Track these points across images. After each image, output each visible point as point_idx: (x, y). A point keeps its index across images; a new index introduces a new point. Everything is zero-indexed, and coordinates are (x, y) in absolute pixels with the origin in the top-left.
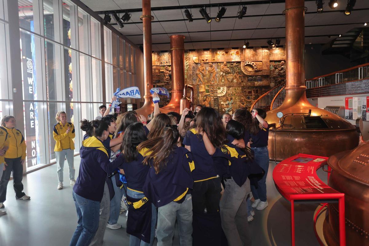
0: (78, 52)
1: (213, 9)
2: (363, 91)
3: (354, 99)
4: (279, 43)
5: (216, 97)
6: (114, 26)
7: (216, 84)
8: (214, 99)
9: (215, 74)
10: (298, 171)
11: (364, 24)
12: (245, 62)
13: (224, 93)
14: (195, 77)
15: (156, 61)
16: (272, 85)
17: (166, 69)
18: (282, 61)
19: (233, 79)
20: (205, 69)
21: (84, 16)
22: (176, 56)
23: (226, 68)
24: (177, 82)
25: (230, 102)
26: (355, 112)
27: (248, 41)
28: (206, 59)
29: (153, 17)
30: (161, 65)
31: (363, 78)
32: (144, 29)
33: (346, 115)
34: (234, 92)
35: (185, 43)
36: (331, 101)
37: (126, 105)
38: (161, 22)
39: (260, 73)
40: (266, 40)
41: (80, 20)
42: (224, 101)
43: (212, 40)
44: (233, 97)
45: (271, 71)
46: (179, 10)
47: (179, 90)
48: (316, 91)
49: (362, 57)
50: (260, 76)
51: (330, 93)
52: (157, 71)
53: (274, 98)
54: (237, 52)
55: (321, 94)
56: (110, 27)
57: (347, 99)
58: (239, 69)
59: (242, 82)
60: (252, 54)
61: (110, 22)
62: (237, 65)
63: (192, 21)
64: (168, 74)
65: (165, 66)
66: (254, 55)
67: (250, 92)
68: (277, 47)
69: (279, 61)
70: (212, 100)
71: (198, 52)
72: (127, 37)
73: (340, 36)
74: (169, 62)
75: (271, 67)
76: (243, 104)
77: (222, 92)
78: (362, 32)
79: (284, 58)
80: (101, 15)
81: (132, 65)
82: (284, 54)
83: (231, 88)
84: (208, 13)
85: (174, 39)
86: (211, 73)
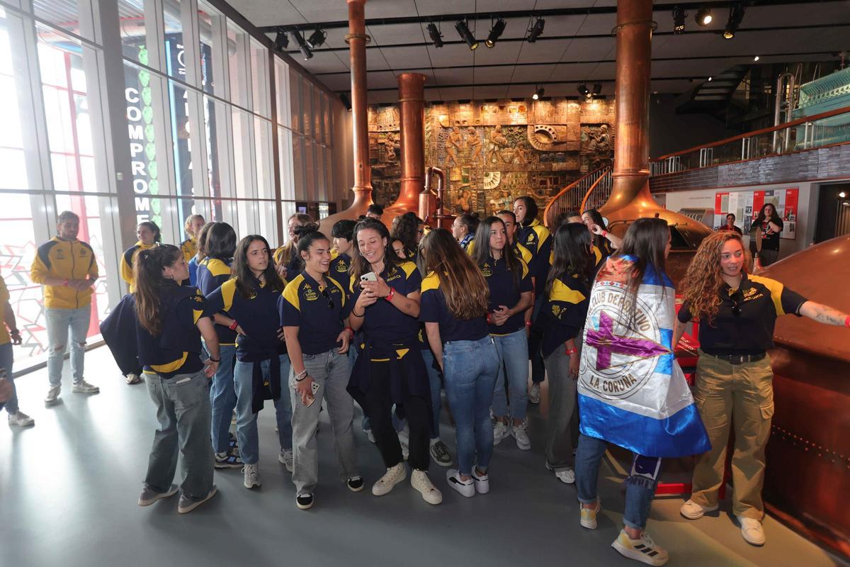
0: (228, 105)
1: (480, 23)
2: (748, 181)
3: (731, 195)
4: (598, 92)
5: (482, 190)
6: (293, 56)
7: (481, 166)
8: (478, 194)
9: (479, 148)
11: (754, 57)
12: (535, 126)
13: (497, 184)
14: (443, 154)
15: (374, 122)
16: (584, 168)
17: (388, 139)
18: (603, 124)
19: (513, 158)
20: (461, 138)
21: (238, 36)
22: (410, 112)
23: (500, 138)
24: (410, 163)
25: (507, 201)
27: (543, 85)
28: (463, 119)
29: (369, 37)
30: (379, 131)
31: (750, 157)
32: (352, 60)
33: (715, 225)
34: (514, 182)
35: (425, 90)
36: (692, 198)
37: (317, 204)
38: (381, 49)
39: (562, 148)
40: (576, 84)
41: (230, 45)
42: (496, 199)
43: (475, 83)
44: (512, 191)
45: (582, 143)
46: (417, 25)
47: (414, 177)
48: (664, 180)
49: (747, 119)
50: (562, 152)
51: (689, 184)
52: (372, 142)
53: (587, 194)
54: (521, 107)
55: (671, 186)
56: (286, 57)
57: (718, 196)
58: (523, 140)
59: (530, 163)
60: (549, 112)
61: (286, 47)
62: (520, 131)
63: (441, 46)
64: (392, 148)
65: (387, 132)
66: (552, 114)
67: (543, 183)
68: (595, 98)
69: (598, 125)
71: (448, 107)
72: (317, 77)
73: (710, 79)
74: (395, 125)
75: (583, 135)
77: (492, 181)
78: (749, 73)
79: (606, 118)
80: (268, 35)
81: (327, 131)
82: (608, 112)
83: (509, 175)
84: (471, 31)
85: (405, 81)
86: (472, 146)
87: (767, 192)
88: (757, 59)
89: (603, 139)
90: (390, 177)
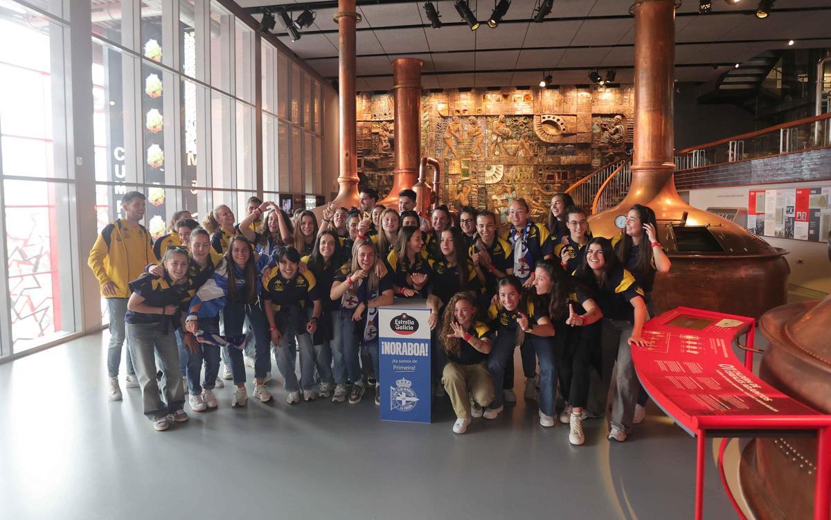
0: (208, 89)
2: (789, 178)
3: (768, 193)
4: (612, 79)
5: (483, 185)
6: (280, 39)
7: (483, 159)
8: (479, 189)
9: (481, 139)
10: (691, 349)
11: (789, 41)
12: (542, 116)
13: (499, 178)
14: (441, 145)
15: (365, 111)
16: (596, 162)
17: (383, 128)
18: (617, 114)
19: (517, 150)
20: (460, 128)
21: (222, 17)
22: (405, 101)
23: (503, 129)
24: (404, 153)
25: (511, 196)
26: (771, 221)
27: (551, 72)
28: (464, 108)
29: (360, 16)
30: (373, 120)
31: (789, 151)
32: (341, 43)
33: (749, 226)
34: (519, 176)
35: (423, 76)
36: (719, 197)
37: (303, 197)
38: (376, 31)
39: (572, 139)
40: (587, 72)
42: (499, 194)
43: (476, 70)
44: (516, 186)
45: (593, 135)
46: (413, 6)
47: (409, 169)
48: (687, 176)
49: (780, 110)
50: (571, 144)
51: (717, 180)
52: (365, 131)
53: (600, 191)
54: (527, 95)
55: (696, 183)
56: (274, 39)
57: (752, 194)
58: (529, 131)
59: (536, 155)
60: (557, 101)
61: (273, 29)
62: (525, 121)
63: (439, 28)
64: (387, 138)
65: (381, 122)
66: (560, 103)
67: (551, 177)
68: (608, 86)
70: (473, 191)
71: (448, 95)
72: (308, 62)
73: (737, 66)
74: (390, 114)
75: (595, 126)
76: (536, 200)
77: (494, 175)
78: (781, 60)
79: (620, 109)
80: (254, 16)
81: (317, 119)
82: (622, 101)
83: (513, 168)
84: (472, 9)
85: (400, 66)
86: (472, 136)
87: (812, 189)
88: (791, 43)
89: (617, 131)
90: (384, 170)
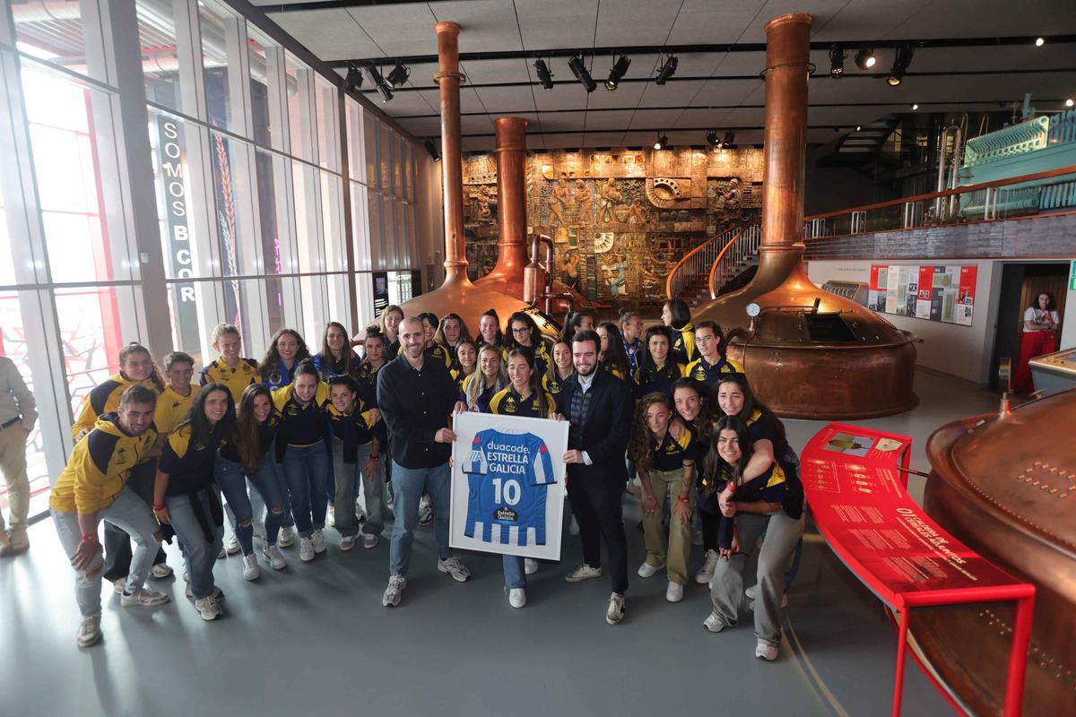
0: (288, 159)
1: (598, 60)
2: (913, 254)
3: (891, 269)
4: (730, 141)
5: (592, 254)
6: (368, 96)
7: (591, 226)
8: (588, 259)
9: (589, 204)
10: (863, 487)
11: (912, 105)
12: (655, 180)
13: (609, 246)
14: (547, 211)
16: (711, 229)
17: (482, 192)
18: (733, 178)
19: (628, 216)
20: (567, 192)
21: (299, 71)
22: (509, 165)
23: (613, 192)
24: (510, 224)
25: (622, 266)
26: (892, 298)
27: (667, 133)
28: (571, 170)
29: (464, 77)
30: (471, 183)
31: (914, 226)
32: (443, 105)
33: (870, 302)
34: (630, 245)
35: (528, 137)
36: (839, 270)
38: (477, 89)
39: (686, 205)
40: (704, 133)
41: (289, 82)
42: (609, 264)
43: (586, 129)
45: (709, 199)
46: (521, 61)
47: (515, 242)
49: (898, 176)
50: (685, 210)
51: (838, 252)
53: (717, 259)
54: (638, 156)
55: (816, 253)
56: (360, 97)
57: (875, 268)
59: (648, 222)
60: (670, 163)
61: (360, 86)
62: (637, 185)
63: (551, 87)
64: (486, 204)
65: (480, 185)
66: (673, 165)
67: (664, 245)
68: (724, 147)
69: (728, 179)
71: (553, 156)
72: (397, 120)
73: (859, 129)
74: (490, 176)
76: (649, 270)
77: (604, 243)
78: (901, 123)
79: (737, 171)
80: (338, 71)
81: (409, 183)
82: (739, 163)
83: (624, 236)
84: (588, 69)
85: (503, 126)
86: (580, 201)
87: (936, 267)
88: (915, 107)
89: (733, 196)
90: (485, 239)
